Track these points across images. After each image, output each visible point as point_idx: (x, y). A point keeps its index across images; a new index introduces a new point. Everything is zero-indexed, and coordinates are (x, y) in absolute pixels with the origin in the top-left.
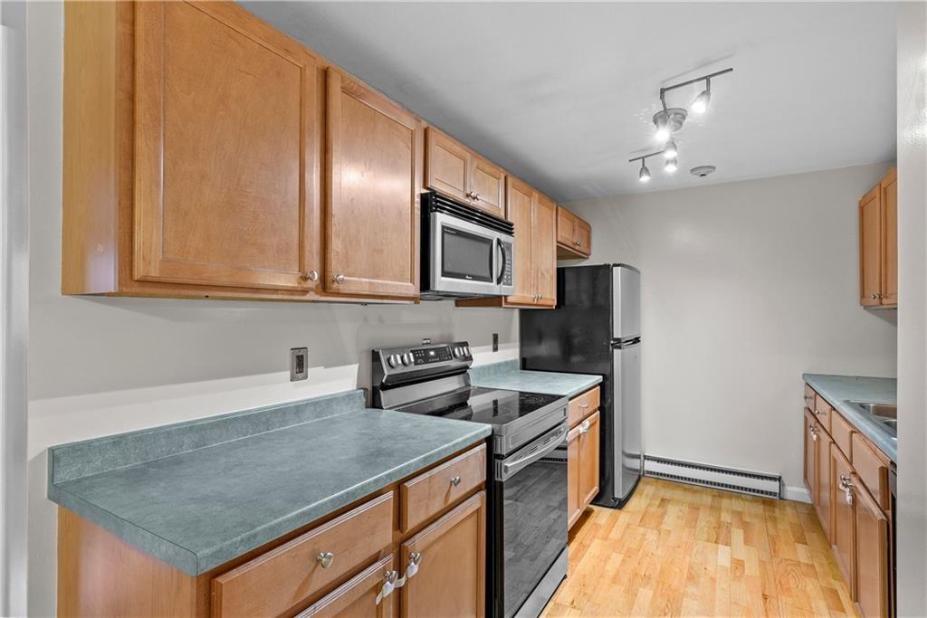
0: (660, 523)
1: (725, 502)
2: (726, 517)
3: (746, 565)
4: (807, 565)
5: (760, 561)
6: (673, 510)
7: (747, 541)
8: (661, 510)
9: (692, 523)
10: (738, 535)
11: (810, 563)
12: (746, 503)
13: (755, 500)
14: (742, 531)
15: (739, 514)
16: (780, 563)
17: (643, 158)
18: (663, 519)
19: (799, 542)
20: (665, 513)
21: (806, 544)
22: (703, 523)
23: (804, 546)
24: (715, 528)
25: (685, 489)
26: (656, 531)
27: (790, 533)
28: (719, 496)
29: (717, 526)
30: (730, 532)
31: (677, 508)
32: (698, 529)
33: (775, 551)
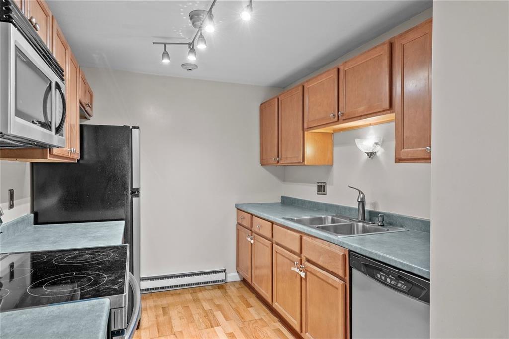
0: (172, 328)
1: (200, 295)
2: (207, 306)
3: (236, 335)
4: (260, 319)
5: (240, 328)
6: (174, 313)
7: (227, 318)
8: (166, 317)
9: (190, 319)
10: (219, 315)
11: (260, 318)
12: (210, 291)
13: (214, 287)
14: (220, 312)
15: (211, 300)
16: (249, 325)
17: (165, 44)
18: (172, 324)
19: (248, 307)
20: (170, 319)
21: (251, 307)
22: (197, 316)
23: (251, 308)
24: (205, 316)
25: (172, 295)
26: (172, 336)
27: (242, 303)
28: (194, 292)
29: (205, 314)
30: (214, 316)
31: (176, 311)
32: (197, 321)
33: (242, 318)
